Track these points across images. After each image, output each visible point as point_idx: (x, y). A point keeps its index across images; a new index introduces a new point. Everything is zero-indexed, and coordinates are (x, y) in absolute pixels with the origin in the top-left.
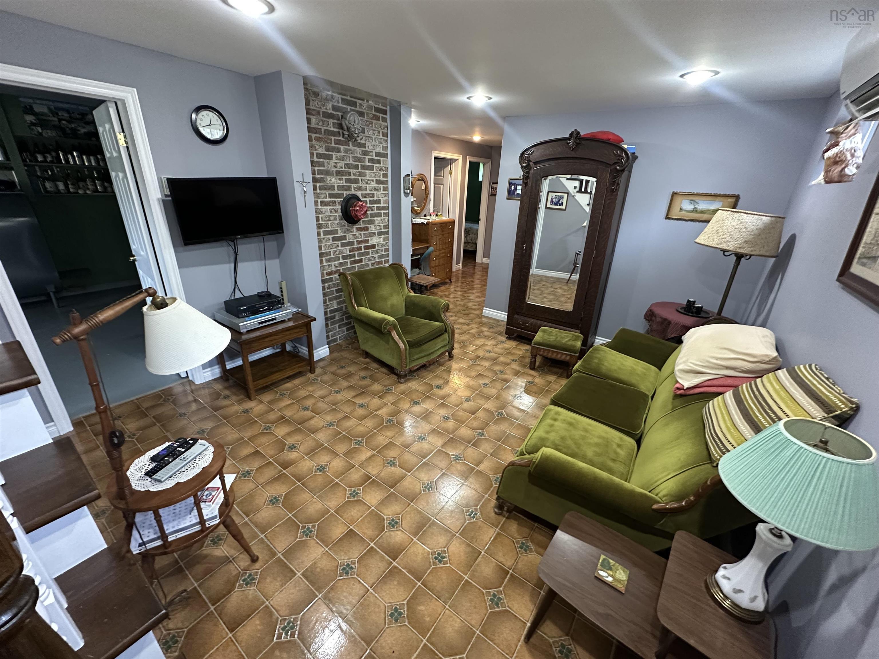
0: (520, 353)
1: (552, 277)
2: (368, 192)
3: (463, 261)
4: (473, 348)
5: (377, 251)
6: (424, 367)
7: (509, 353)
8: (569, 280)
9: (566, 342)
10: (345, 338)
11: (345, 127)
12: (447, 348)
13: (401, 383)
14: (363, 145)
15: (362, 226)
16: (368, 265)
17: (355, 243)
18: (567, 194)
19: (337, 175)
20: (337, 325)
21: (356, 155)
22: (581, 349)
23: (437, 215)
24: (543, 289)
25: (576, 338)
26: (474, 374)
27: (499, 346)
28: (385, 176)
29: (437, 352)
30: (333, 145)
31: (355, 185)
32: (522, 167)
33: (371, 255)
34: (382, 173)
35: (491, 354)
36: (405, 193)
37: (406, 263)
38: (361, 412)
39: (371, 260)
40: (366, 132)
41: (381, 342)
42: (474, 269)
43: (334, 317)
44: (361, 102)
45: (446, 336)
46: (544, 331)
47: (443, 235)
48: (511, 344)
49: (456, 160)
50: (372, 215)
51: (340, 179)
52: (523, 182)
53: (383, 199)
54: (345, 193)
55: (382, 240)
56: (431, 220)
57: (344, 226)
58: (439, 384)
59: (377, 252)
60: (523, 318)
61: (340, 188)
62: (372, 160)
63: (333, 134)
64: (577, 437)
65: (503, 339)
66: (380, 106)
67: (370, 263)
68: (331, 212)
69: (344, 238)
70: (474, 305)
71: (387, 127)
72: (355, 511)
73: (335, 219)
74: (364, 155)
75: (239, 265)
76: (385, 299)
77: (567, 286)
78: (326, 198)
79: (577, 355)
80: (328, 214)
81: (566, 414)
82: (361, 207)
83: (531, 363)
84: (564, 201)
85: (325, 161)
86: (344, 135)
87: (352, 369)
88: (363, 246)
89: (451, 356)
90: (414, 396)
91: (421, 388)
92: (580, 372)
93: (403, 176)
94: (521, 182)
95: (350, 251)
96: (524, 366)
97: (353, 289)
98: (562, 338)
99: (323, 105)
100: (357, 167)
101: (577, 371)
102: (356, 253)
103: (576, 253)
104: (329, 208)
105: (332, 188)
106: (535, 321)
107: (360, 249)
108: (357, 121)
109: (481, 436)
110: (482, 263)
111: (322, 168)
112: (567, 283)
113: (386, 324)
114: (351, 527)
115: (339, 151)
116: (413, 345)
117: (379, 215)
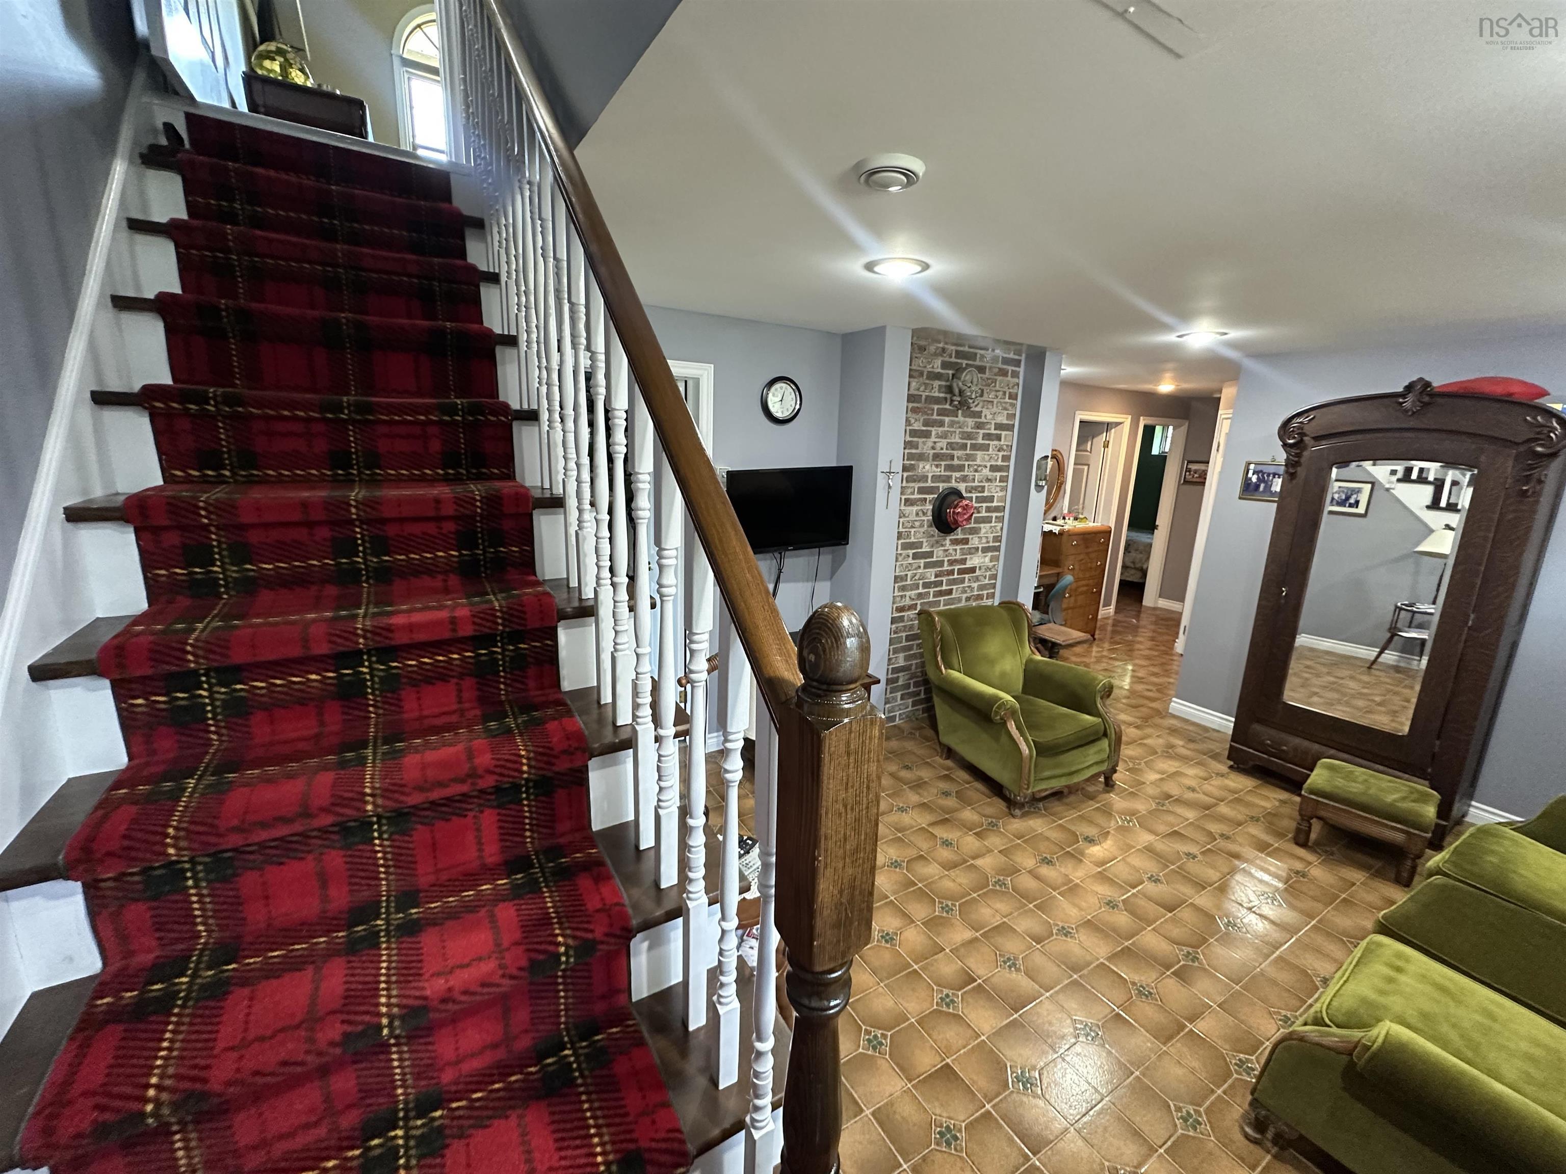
0: (1267, 805)
1: (1328, 653)
2: (976, 484)
3: (1117, 602)
4: (1153, 776)
5: (977, 577)
6: (1058, 795)
7: (1238, 800)
8: (1375, 661)
9: (1395, 801)
10: (909, 718)
11: (956, 391)
12: (1104, 767)
13: (1014, 816)
14: (978, 415)
15: (960, 536)
16: (960, 599)
17: (946, 564)
18: (1369, 486)
19: (934, 460)
20: (899, 694)
21: (965, 429)
22: (1437, 825)
23: (1076, 519)
24: (1306, 675)
25: (1423, 798)
26: (1162, 828)
27: (1214, 782)
28: (1006, 458)
29: (1086, 771)
30: (935, 417)
31: (958, 474)
32: (1285, 445)
33: (966, 584)
34: (1001, 454)
35: (1197, 795)
36: (1037, 485)
37: (1026, 598)
38: (945, 854)
39: (965, 592)
40: (985, 395)
41: (984, 736)
42: (1138, 617)
43: (897, 680)
44: (982, 352)
45: (1105, 743)
46: (1331, 768)
47: (1087, 554)
48: (1242, 783)
49: (1118, 424)
50: (977, 521)
51: (937, 466)
52: (1287, 472)
53: (998, 495)
54: (942, 486)
55: (987, 559)
56: (1066, 527)
57: (933, 536)
58: (1090, 835)
59: (977, 579)
60: (1273, 732)
61: (936, 478)
62: (989, 435)
63: (937, 401)
64: (1466, 1024)
65: (1224, 769)
66: (1011, 356)
67: (964, 596)
68: (917, 514)
69: (930, 554)
70: (1148, 690)
71: (1018, 384)
72: (952, 1033)
73: (922, 526)
74: (978, 428)
75: (781, 586)
76: (992, 662)
77: (1369, 674)
78: (913, 493)
79: (1429, 835)
80: (913, 517)
81: (1425, 963)
82: (966, 508)
83: (1298, 831)
84: (1364, 499)
85: (921, 440)
86: (952, 401)
87: (925, 774)
88: (956, 568)
89: (1109, 784)
90: (1043, 846)
91: (1055, 835)
92: (1445, 875)
93: (1037, 458)
94: (1282, 470)
95: (936, 576)
96: (1280, 835)
97: (941, 639)
98: (1382, 790)
99: (929, 363)
100: (964, 447)
101: (1438, 871)
102: (944, 579)
103: (1397, 607)
104: (915, 508)
105: (924, 478)
106: (1306, 743)
107: (951, 572)
108: (975, 380)
109: (1193, 961)
110: (1155, 609)
111: (914, 451)
112: (1369, 668)
113: (999, 707)
114: (948, 1061)
115: (941, 424)
116: (1044, 750)
117: (988, 520)
